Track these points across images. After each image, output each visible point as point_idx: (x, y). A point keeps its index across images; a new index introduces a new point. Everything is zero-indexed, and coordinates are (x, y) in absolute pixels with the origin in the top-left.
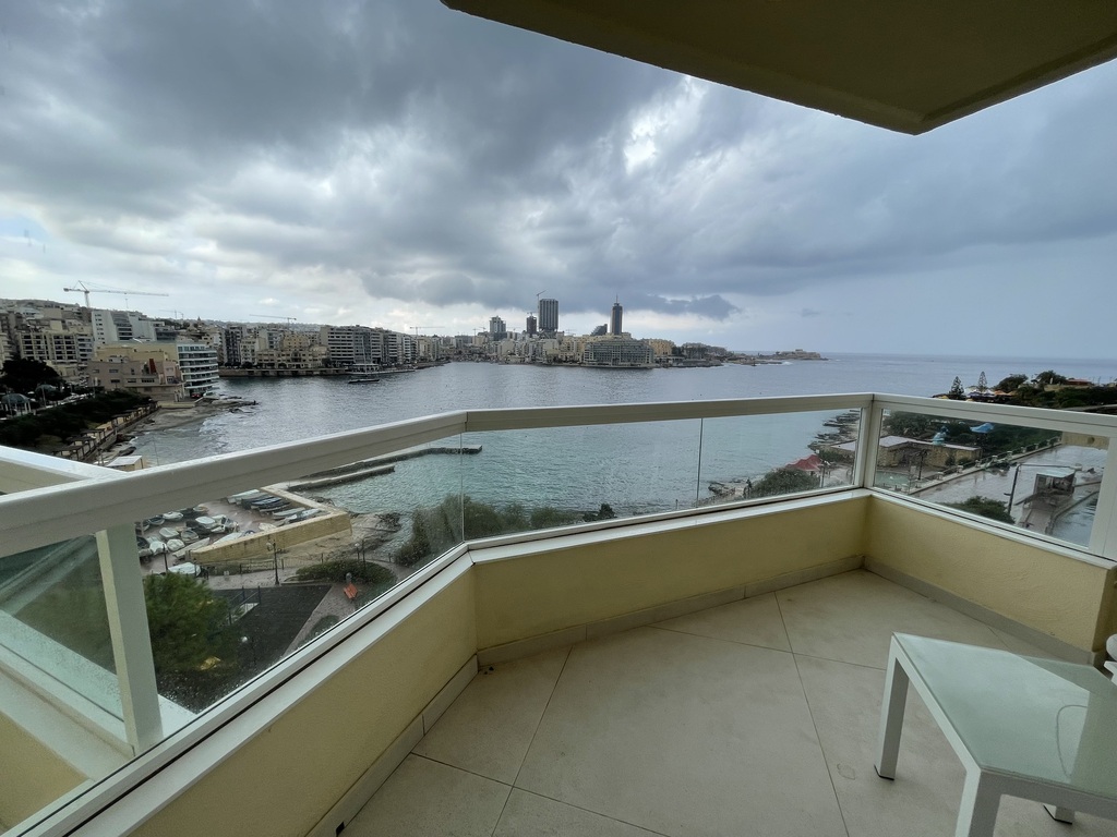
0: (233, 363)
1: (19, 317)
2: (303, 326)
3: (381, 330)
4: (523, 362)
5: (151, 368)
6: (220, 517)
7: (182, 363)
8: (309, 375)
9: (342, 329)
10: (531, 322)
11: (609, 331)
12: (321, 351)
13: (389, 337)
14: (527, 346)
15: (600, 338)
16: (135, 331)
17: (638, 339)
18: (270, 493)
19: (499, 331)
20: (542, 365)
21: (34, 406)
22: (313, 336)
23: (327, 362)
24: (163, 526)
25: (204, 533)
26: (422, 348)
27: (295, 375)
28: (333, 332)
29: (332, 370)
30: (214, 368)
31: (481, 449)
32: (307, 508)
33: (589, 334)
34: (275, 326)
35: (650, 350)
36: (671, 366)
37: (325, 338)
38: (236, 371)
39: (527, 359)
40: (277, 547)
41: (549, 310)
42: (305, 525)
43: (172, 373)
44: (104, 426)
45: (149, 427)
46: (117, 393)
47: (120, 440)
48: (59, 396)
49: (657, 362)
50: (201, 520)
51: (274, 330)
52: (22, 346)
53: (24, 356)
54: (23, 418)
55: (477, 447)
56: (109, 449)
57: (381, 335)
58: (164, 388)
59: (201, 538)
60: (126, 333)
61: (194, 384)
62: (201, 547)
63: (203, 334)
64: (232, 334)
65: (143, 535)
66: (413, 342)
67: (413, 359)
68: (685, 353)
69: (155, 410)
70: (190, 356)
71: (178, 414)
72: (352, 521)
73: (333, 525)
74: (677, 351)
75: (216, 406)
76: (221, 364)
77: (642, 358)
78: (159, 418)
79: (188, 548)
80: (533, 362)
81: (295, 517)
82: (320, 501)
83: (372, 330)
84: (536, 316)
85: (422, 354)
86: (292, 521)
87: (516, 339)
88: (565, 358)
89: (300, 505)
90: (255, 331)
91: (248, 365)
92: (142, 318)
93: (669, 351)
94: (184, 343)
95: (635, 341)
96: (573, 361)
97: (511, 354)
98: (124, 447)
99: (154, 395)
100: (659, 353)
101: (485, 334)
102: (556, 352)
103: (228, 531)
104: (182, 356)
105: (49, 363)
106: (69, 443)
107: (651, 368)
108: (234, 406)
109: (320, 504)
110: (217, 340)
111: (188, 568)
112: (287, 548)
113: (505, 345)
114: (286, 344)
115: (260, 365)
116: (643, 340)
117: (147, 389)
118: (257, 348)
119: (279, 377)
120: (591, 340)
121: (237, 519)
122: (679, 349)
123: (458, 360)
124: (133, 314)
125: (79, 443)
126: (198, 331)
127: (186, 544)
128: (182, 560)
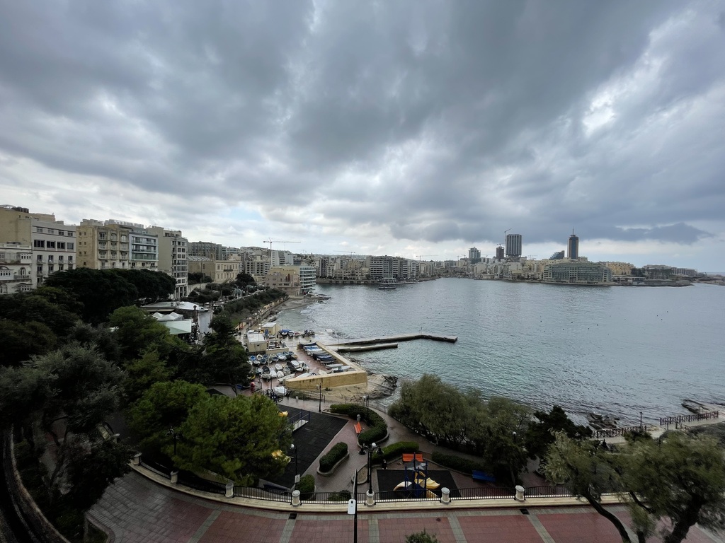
0: (323, 277)
1: (247, 254)
2: (359, 256)
3: (399, 258)
4: (492, 279)
5: (288, 279)
6: (301, 362)
7: (301, 276)
8: (359, 284)
9: (377, 258)
10: (500, 251)
11: (566, 255)
12: (366, 270)
13: (403, 262)
14: (496, 268)
15: (557, 262)
16: (286, 260)
17: (595, 261)
18: (327, 352)
19: (475, 257)
20: (508, 281)
21: (244, 295)
22: (362, 261)
23: (368, 277)
24: (277, 362)
25: (294, 371)
26: (423, 269)
27: (352, 284)
28: (373, 259)
29: (370, 281)
30: (314, 279)
31: (456, 339)
32: (345, 365)
33: (548, 258)
34: (345, 256)
35: (609, 271)
36: (631, 285)
37: (368, 263)
38: (324, 280)
39: (496, 277)
40: (326, 386)
41: (514, 243)
42: (342, 376)
43: (296, 281)
44: (266, 306)
45: (284, 308)
46: (274, 291)
47: (271, 314)
48: (252, 291)
49: (615, 281)
50: (293, 362)
51: (345, 260)
52: (246, 267)
53: (246, 272)
54: (239, 300)
55: (454, 338)
56: (266, 318)
57: (399, 262)
58: (292, 288)
59: (291, 373)
60: (282, 262)
61: (305, 287)
62: (291, 378)
63: (312, 261)
64: (325, 261)
65: (268, 366)
66: (417, 265)
67: (417, 276)
68: (646, 274)
69: (287, 299)
70: (305, 272)
71: (296, 302)
72: (368, 377)
73: (358, 378)
74: (635, 272)
75: (313, 299)
76: (317, 277)
77: (599, 278)
78: (288, 304)
79: (285, 378)
80: (501, 278)
81: (337, 369)
82: (353, 361)
83: (394, 258)
84: (504, 246)
85: (422, 272)
86: (335, 372)
87: (488, 262)
88: (529, 276)
89: (341, 362)
90: (334, 260)
91: (330, 277)
92: (289, 254)
93: (628, 272)
94: (304, 265)
95: (592, 263)
96: (534, 279)
97: (484, 273)
98: (272, 317)
99: (288, 292)
100: (617, 273)
101: (465, 260)
102: (520, 272)
103: (304, 371)
104: (301, 272)
105: (253, 275)
106: (253, 313)
107: (609, 286)
108: (321, 299)
109: (351, 363)
110: (317, 264)
111: (281, 390)
112: (331, 388)
113: (480, 267)
114: (349, 266)
115: (335, 277)
116: (599, 264)
117: (286, 288)
118: (335, 269)
119: (344, 284)
120: (551, 262)
121: (310, 365)
122: (639, 270)
123: (446, 277)
124: (286, 252)
125: (256, 314)
126: (310, 259)
127: (285, 375)
128: (281, 384)
